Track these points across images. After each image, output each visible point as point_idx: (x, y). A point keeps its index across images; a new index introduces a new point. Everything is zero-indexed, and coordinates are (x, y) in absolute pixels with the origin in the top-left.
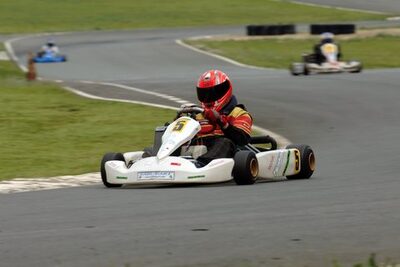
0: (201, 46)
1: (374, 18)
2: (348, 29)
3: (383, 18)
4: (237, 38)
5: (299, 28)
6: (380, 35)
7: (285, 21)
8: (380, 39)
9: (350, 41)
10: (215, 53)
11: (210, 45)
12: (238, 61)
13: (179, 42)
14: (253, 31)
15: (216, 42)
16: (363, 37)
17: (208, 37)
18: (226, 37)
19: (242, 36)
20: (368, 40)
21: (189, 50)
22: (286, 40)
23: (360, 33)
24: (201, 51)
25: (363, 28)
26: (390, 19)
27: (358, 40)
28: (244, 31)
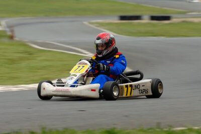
2: (167, 18)
6: (184, 22)
13: (85, 23)
14: (123, 18)
15: (104, 23)
17: (100, 21)
21: (90, 27)
28: (118, 18)
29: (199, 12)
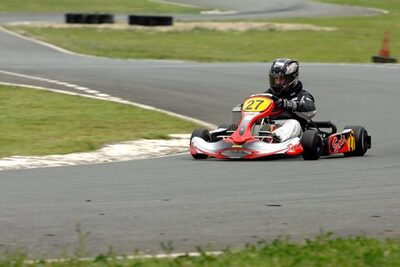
0: (23, 32)
1: (187, 11)
2: (166, 21)
3: (196, 11)
4: (56, 25)
5: (117, 18)
6: (197, 28)
7: (101, 10)
8: (197, 32)
9: (168, 33)
10: (39, 40)
11: (31, 31)
12: (66, 48)
14: (73, 18)
15: (35, 28)
16: (181, 29)
17: (27, 23)
18: (46, 24)
19: (61, 24)
20: (186, 33)
22: (106, 29)
23: (177, 25)
24: (24, 38)
25: (179, 21)
26: (203, 13)
27: (176, 32)
28: (63, 19)
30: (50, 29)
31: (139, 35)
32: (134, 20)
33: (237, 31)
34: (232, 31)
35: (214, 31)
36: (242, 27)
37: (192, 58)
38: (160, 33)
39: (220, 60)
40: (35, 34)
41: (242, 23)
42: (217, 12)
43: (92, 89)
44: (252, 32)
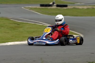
0: (29, 9)
1: (71, 3)
2: (66, 6)
3: (74, 4)
4: (38, 7)
6: (74, 8)
9: (67, 9)
10: (33, 11)
12: (40, 13)
13: (23, 8)
14: (42, 5)
15: (32, 8)
17: (30, 7)
18: (35, 7)
19: (39, 7)
20: (71, 9)
21: (26, 10)
22: (50, 8)
23: (69, 7)
24: (29, 10)
25: (69, 6)
27: (68, 9)
28: (39, 5)
29: (80, 3)
30: (36, 8)
31: (59, 9)
32: (58, 6)
33: (84, 8)
34: (83, 8)
35: (78, 9)
36: (85, 7)
37: (73, 16)
38: (64, 9)
39: (80, 16)
40: (33, 9)
41: (85, 6)
42: (79, 4)
43: (46, 24)
44: (88, 9)
